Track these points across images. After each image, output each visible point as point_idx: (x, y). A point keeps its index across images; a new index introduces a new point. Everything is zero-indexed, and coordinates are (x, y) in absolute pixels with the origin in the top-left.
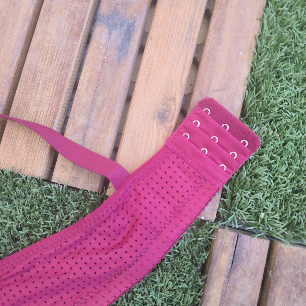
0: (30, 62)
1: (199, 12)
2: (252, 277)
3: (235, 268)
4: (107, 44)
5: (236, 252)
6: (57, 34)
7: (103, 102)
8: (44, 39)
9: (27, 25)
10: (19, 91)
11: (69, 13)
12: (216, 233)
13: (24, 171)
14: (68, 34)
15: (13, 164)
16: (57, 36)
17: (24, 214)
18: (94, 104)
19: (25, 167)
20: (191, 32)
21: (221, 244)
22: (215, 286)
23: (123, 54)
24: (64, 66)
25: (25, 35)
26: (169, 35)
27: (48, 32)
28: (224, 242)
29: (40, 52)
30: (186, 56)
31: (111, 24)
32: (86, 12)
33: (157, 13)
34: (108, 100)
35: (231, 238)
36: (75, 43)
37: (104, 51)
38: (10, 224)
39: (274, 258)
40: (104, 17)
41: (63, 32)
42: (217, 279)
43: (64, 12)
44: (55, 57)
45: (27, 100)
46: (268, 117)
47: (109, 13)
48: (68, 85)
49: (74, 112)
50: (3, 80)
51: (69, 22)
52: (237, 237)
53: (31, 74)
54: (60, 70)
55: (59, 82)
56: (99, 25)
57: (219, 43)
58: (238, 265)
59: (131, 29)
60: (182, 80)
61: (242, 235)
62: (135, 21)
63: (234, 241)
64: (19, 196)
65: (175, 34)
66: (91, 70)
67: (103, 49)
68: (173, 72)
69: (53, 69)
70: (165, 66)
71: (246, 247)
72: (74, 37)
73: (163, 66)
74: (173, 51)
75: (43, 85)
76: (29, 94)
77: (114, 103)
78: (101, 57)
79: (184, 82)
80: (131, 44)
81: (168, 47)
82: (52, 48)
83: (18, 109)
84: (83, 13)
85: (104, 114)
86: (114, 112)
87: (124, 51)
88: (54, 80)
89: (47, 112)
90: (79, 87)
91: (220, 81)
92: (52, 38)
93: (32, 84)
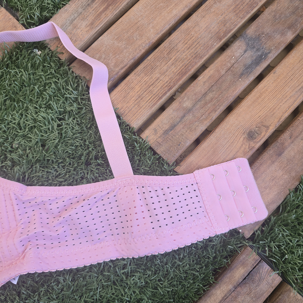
0: (173, 39)
2: (254, 299)
3: (244, 284)
4: (239, 58)
5: (252, 272)
6: (205, 30)
7: (212, 99)
8: (193, 28)
9: (186, 10)
10: (154, 55)
11: (222, 19)
12: (244, 249)
13: (124, 117)
14: (213, 34)
18: (204, 97)
19: (127, 114)
21: (244, 259)
22: (222, 288)
23: (247, 72)
24: (197, 56)
25: (180, 17)
26: (290, 77)
27: (199, 24)
28: (247, 259)
29: (185, 36)
30: (295, 101)
31: (250, 44)
32: (236, 25)
33: (290, 56)
35: (254, 259)
37: (233, 62)
39: (278, 295)
40: (248, 37)
41: (210, 31)
42: (226, 284)
43: (220, 16)
44: (194, 46)
45: (156, 65)
47: (253, 36)
48: (192, 71)
49: (186, 94)
50: (145, 41)
51: (219, 26)
53: (169, 48)
54: (192, 57)
55: (187, 65)
56: (240, 41)
58: (247, 283)
59: (264, 57)
60: (282, 116)
61: (263, 262)
62: (269, 53)
63: (255, 263)
65: (295, 80)
66: (216, 70)
67: (234, 60)
68: (278, 107)
69: (187, 53)
70: (274, 99)
71: (262, 273)
72: (217, 39)
73: (272, 98)
74: (286, 91)
75: (174, 61)
76: (159, 62)
77: (220, 104)
78: (229, 65)
79: (283, 119)
80: (258, 68)
81: (284, 86)
82: (195, 38)
83: (145, 68)
84: (233, 25)
85: (208, 109)
86: (216, 111)
87: (249, 70)
88: (184, 62)
89: (166, 83)
90: (200, 78)
92: (199, 31)
93: (166, 56)
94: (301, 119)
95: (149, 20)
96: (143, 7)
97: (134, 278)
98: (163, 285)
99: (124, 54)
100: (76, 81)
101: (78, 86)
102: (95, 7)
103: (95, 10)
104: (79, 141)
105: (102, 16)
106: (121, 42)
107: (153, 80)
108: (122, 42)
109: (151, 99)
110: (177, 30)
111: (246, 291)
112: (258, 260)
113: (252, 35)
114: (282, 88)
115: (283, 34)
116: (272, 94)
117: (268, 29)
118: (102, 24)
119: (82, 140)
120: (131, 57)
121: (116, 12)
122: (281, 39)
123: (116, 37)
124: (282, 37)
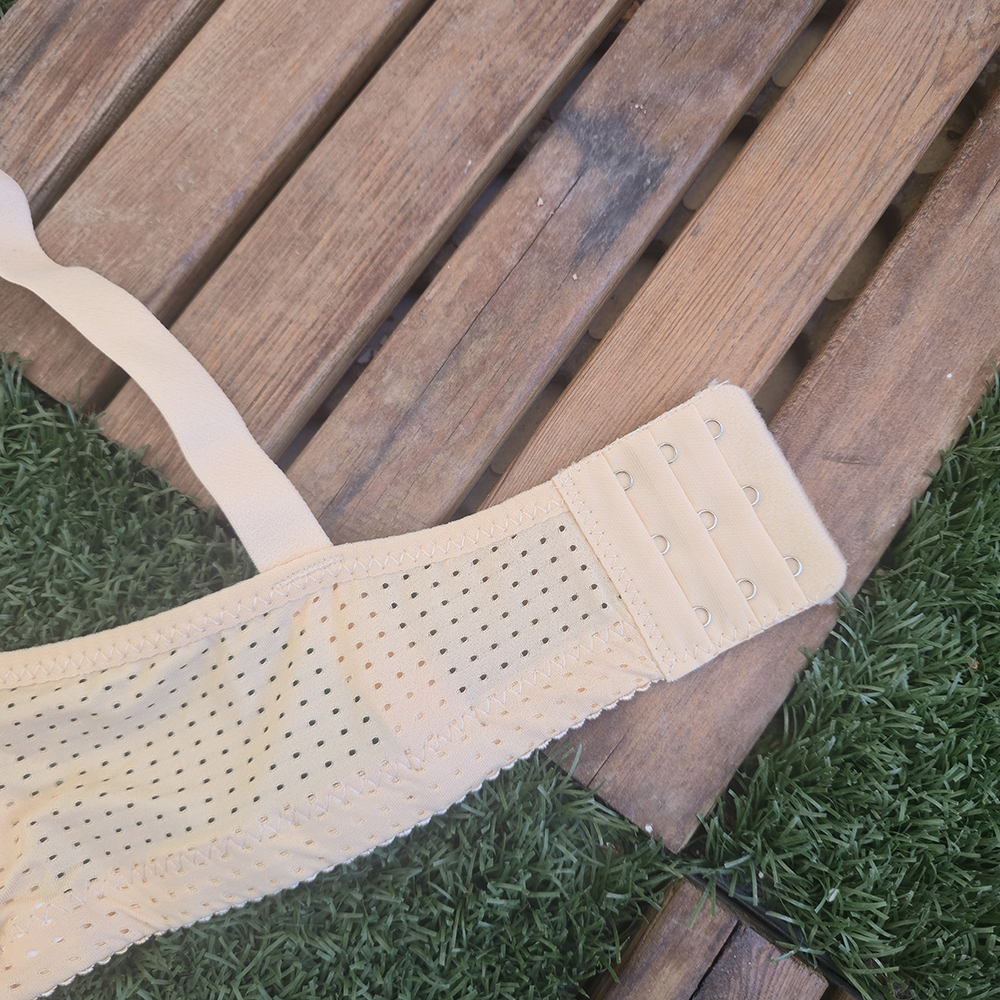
0: (318, 166)
1: (869, 207)
4: (562, 198)
5: (711, 975)
6: (428, 117)
7: (485, 362)
8: (385, 118)
9: (352, 59)
10: (255, 238)
11: (485, 70)
12: (671, 893)
13: (173, 474)
14: (459, 129)
16: (425, 121)
17: (120, 598)
18: (455, 358)
20: (821, 256)
21: (674, 931)
23: (597, 246)
24: (410, 216)
25: (336, 86)
26: (752, 241)
27: (403, 101)
28: (687, 932)
29: (359, 151)
30: (782, 322)
31: (595, 145)
32: (536, 86)
33: (744, 164)
34: (500, 362)
35: (712, 926)
36: (470, 163)
37: (543, 216)
38: (67, 613)
40: (584, 119)
41: (447, 119)
43: (474, 62)
44: (394, 179)
45: (266, 272)
46: (963, 597)
47: (601, 114)
48: (400, 272)
49: (387, 358)
50: (220, 190)
51: (477, 97)
52: (731, 930)
53: (307, 202)
54: (395, 223)
55: (377, 254)
56: (558, 137)
57: (896, 321)
59: (648, 181)
61: (749, 930)
62: (667, 164)
63: (718, 938)
64: (127, 542)
65: (771, 246)
66: (484, 254)
67: (544, 210)
68: (726, 352)
69: (375, 211)
70: (705, 327)
71: (748, 975)
72: (473, 145)
73: (699, 325)
74: (747, 292)
75: (331, 247)
76: (278, 256)
77: (515, 377)
78: (529, 230)
80: (633, 224)
81: (736, 274)
82: (396, 152)
83: (229, 287)
84: (525, 85)
85: (473, 399)
86: (503, 404)
87: (603, 237)
88: (366, 246)
89: (309, 329)
90: (431, 293)
91: (856, 433)
92: (407, 124)
93: (300, 233)
94: (811, 385)
95: (222, 115)
96: (196, 73)
99: (149, 248)
102: (28, 97)
103: (27, 110)
104: (17, 589)
105: (54, 127)
106: (134, 206)
107: (263, 326)
108: (137, 207)
109: (263, 394)
110: (328, 136)
112: (726, 927)
113: (597, 113)
114: (731, 282)
115: (706, 90)
116: (698, 309)
117: (649, 83)
118: (57, 154)
119: (29, 585)
120: (173, 256)
121: (103, 103)
122: (703, 109)
123: (113, 193)
124: (706, 100)
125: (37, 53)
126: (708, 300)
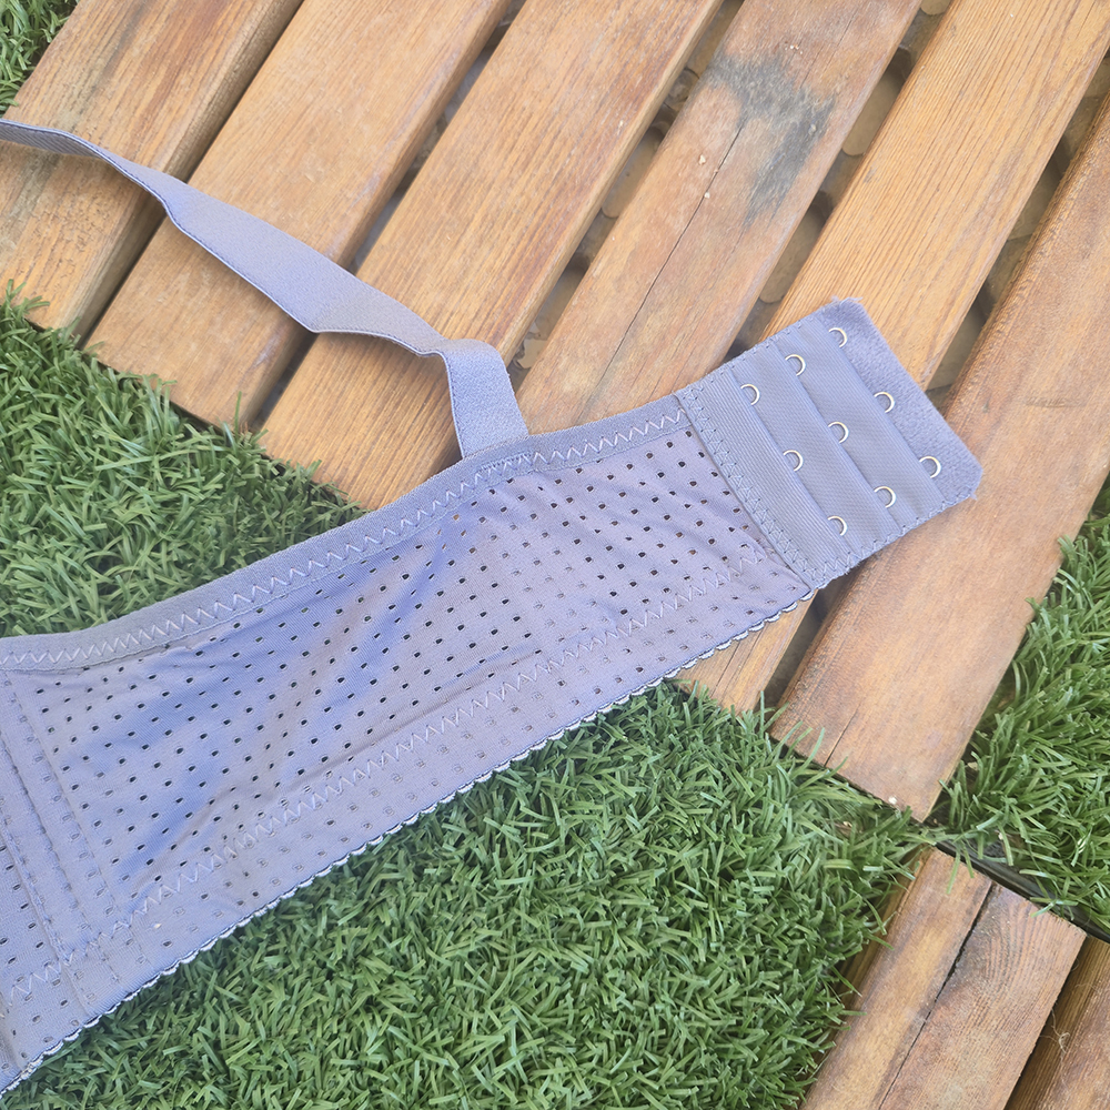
0: (457, 141)
1: (1046, 136)
2: (1004, 1035)
3: (955, 990)
4: (724, 154)
5: (972, 938)
6: (569, 78)
7: (664, 337)
8: (524, 81)
9: (477, 20)
10: (400, 225)
11: (624, 21)
12: (921, 862)
13: (349, 488)
14: (606, 88)
15: (318, 454)
16: (567, 82)
18: (633, 336)
19: (355, 477)
20: (1001, 193)
21: (930, 899)
22: (877, 1030)
23: (768, 202)
24: (565, 187)
25: (463, 51)
26: (929, 181)
27: (540, 62)
28: (943, 899)
29: (499, 121)
30: (970, 266)
31: (752, 93)
32: (681, 33)
33: (910, 100)
34: (681, 335)
35: (967, 890)
37: (707, 175)
39: (1085, 994)
40: (737, 66)
41: (591, 77)
42: (889, 1011)
43: (611, 13)
45: (417, 261)
47: (754, 59)
48: (562, 249)
49: (560, 343)
50: (354, 176)
51: (619, 51)
52: (986, 892)
53: (451, 180)
54: (548, 197)
55: (535, 232)
56: (713, 88)
57: (1085, 255)
58: (966, 984)
59: (814, 128)
60: (935, 337)
61: (1003, 890)
62: (831, 107)
63: (975, 902)
65: (949, 186)
66: (649, 222)
67: (707, 168)
68: (915, 303)
69: (526, 186)
70: (890, 279)
71: (1008, 934)
72: (623, 104)
73: (884, 277)
74: (930, 236)
75: (483, 228)
76: (428, 243)
77: (698, 350)
78: (694, 191)
79: (942, 345)
80: (803, 175)
81: (916, 219)
82: (540, 118)
83: (380, 282)
84: (670, 33)
85: (657, 378)
87: (773, 192)
88: (522, 224)
89: (473, 320)
90: (597, 269)
91: (1057, 375)
92: (549, 87)
93: (448, 216)
94: (1007, 329)
95: (345, 93)
96: (308, 49)
97: (546, 1084)
98: (662, 1080)
100: (125, 397)
101: (138, 416)
102: (124, 90)
103: (125, 105)
105: (158, 121)
106: (262, 201)
108: (265, 203)
110: (464, 106)
111: (966, 1015)
112: (982, 889)
113: (751, 56)
114: (912, 228)
115: (862, 23)
116: (880, 260)
117: (802, 21)
118: (166, 151)
121: (208, 90)
122: (862, 45)
123: (236, 190)
124: (864, 35)
125: (126, 39)
126: (890, 250)
